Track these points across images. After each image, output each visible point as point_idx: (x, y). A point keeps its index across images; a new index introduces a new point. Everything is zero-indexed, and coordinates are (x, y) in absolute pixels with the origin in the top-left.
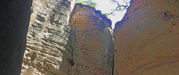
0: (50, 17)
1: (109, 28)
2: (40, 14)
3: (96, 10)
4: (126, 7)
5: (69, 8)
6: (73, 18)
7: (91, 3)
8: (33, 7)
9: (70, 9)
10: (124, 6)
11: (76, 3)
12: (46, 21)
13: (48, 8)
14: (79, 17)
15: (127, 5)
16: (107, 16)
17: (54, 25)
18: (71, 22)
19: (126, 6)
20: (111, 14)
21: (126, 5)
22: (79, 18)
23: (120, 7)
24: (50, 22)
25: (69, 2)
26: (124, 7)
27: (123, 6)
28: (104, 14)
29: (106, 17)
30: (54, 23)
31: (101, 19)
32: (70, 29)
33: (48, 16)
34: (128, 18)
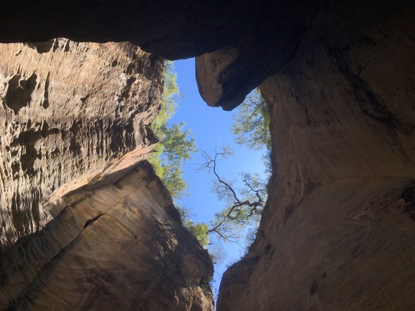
0: (46, 124)
1: (200, 289)
2: (43, 85)
3: (171, 205)
4: (258, 207)
5: (115, 156)
6: (94, 197)
7: (174, 176)
8: (67, 49)
9: (115, 161)
10: (251, 203)
11: (146, 157)
12: (14, 117)
13: (81, 103)
14: (119, 207)
15: (260, 200)
16: (198, 238)
17: (14, 153)
18: (73, 205)
19: (256, 204)
20: (214, 230)
21: (257, 200)
22: (117, 212)
23: (239, 208)
24: (17, 133)
25: (134, 141)
26: (251, 205)
27: (247, 203)
28: (192, 228)
29: (197, 242)
30: (19, 148)
31: (175, 242)
32: (43, 223)
33: (46, 114)
34: (268, 248)
